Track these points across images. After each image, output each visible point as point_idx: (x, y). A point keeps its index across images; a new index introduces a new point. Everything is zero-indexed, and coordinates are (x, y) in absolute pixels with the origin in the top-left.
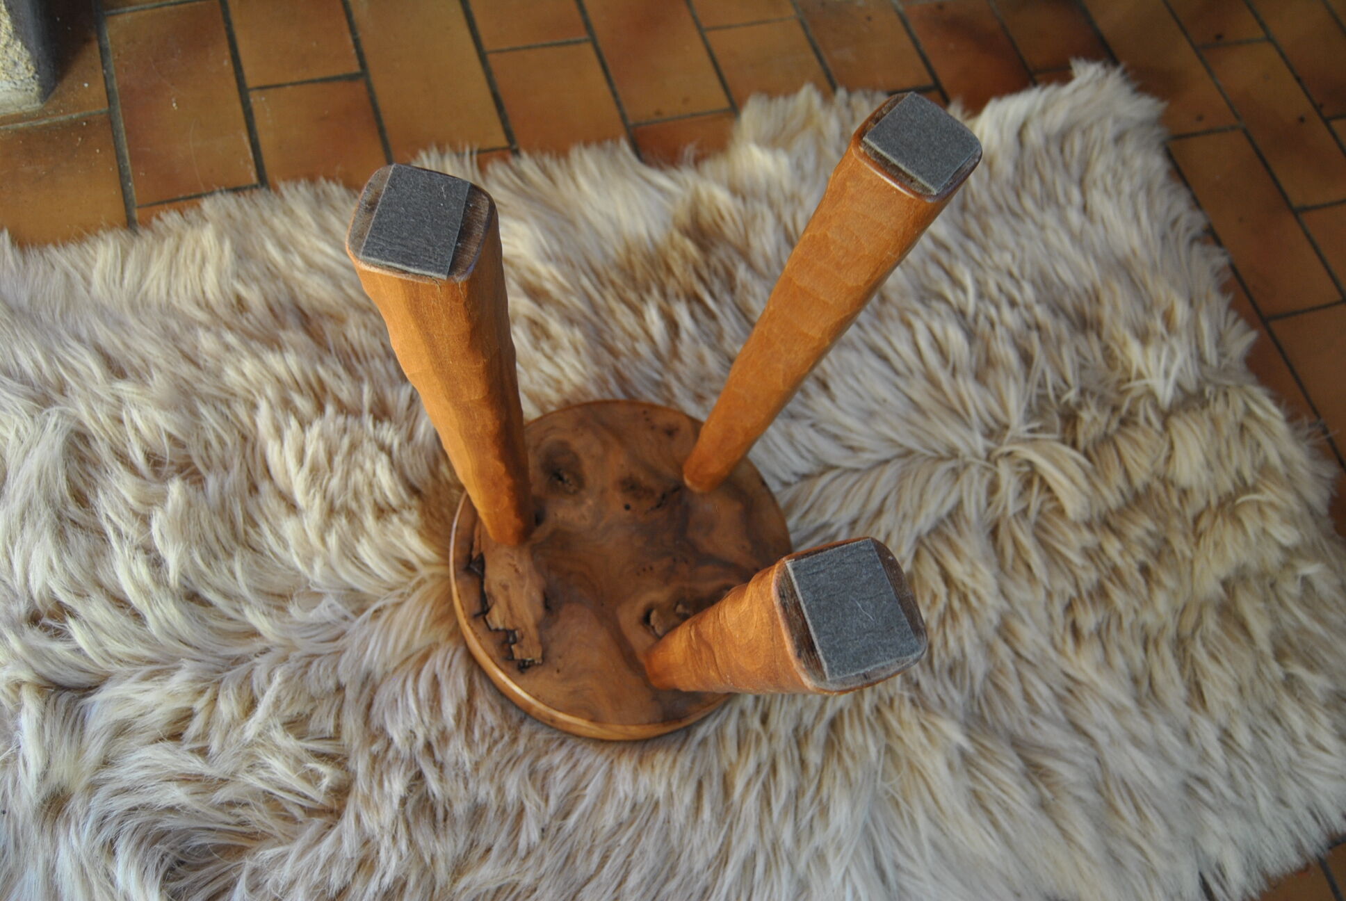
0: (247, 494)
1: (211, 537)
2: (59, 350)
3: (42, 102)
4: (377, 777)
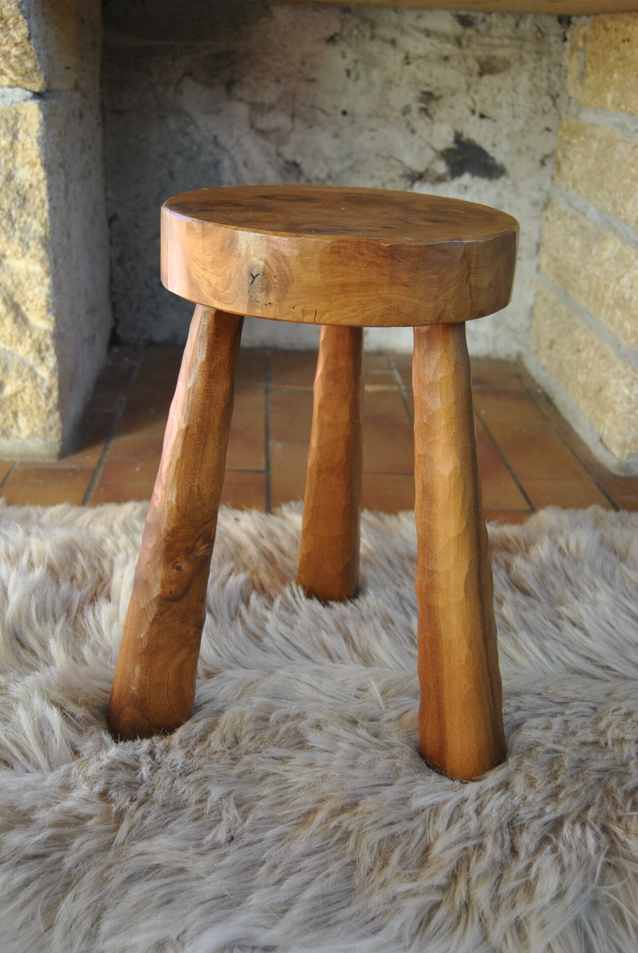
3: (58, 460)
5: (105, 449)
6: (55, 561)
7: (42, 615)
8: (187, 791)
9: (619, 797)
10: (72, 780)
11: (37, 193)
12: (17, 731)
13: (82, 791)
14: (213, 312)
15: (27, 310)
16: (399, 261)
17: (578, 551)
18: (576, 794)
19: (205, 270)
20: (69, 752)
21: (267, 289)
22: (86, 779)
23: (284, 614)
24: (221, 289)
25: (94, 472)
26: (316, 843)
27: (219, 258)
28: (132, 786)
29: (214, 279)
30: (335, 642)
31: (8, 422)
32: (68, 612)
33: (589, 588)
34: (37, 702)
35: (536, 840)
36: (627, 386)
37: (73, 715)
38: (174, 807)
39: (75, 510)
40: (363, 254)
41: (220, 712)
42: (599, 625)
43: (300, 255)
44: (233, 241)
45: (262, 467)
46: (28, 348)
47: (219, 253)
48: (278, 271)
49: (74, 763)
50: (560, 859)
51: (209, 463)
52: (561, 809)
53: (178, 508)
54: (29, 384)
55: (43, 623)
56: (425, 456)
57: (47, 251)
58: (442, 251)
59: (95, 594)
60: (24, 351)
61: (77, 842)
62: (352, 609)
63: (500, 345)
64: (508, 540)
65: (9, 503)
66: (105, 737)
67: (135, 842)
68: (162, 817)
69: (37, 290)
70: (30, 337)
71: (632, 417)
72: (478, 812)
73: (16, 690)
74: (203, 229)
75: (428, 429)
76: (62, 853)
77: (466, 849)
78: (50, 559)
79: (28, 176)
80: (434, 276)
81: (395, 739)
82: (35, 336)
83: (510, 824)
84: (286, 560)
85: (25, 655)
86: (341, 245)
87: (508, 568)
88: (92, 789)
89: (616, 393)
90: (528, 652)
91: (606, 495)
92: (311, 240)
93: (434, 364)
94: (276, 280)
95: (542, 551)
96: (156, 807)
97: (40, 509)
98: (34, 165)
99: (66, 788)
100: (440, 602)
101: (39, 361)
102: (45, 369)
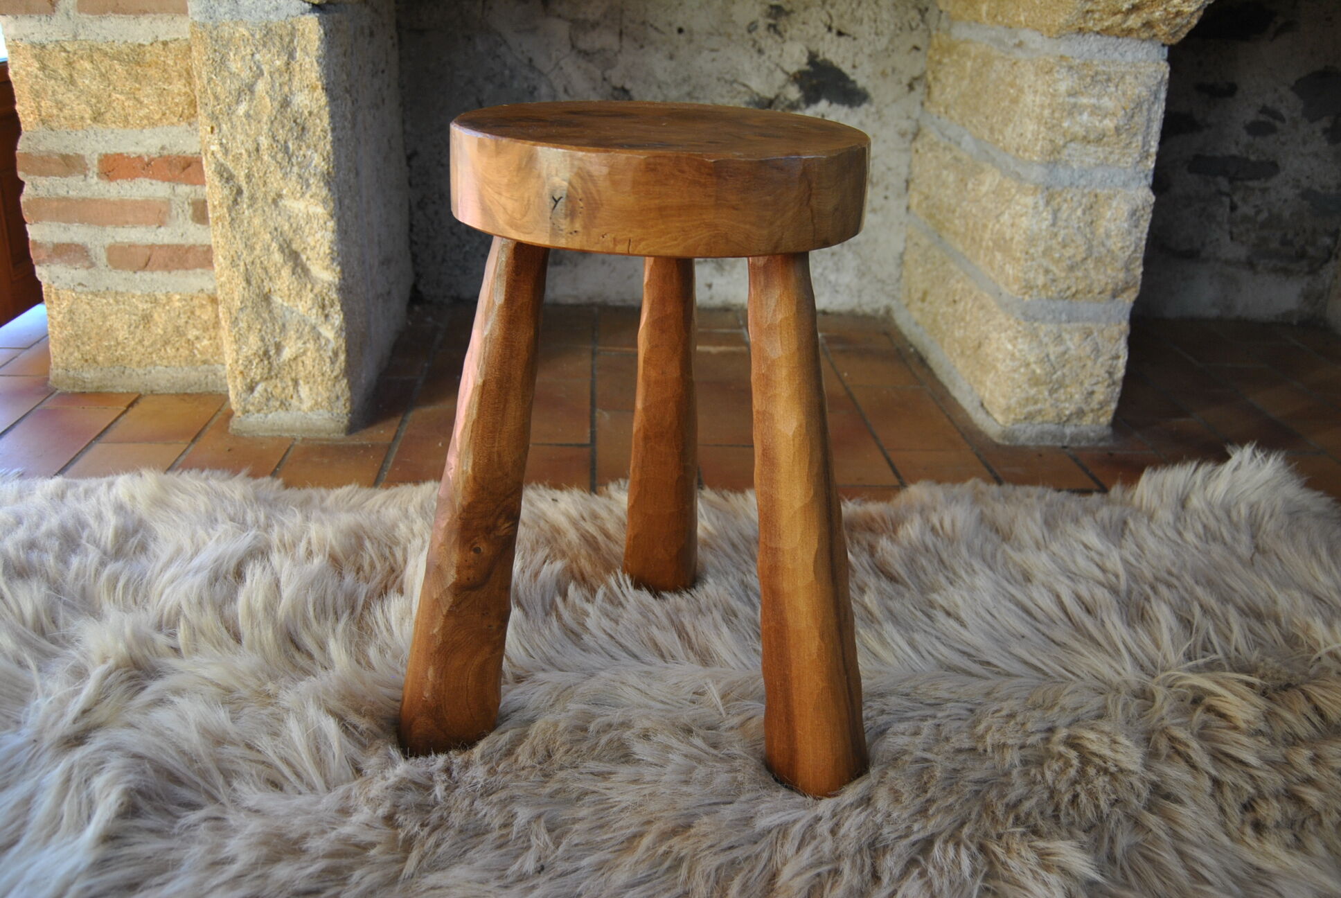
3: (347, 434)
5: (403, 421)
6: (338, 549)
7: (322, 610)
8: (489, 813)
9: (1000, 811)
10: (352, 803)
11: (318, 121)
12: (288, 747)
13: (363, 814)
14: (512, 246)
15: (308, 259)
16: (726, 180)
17: (953, 530)
18: (949, 809)
19: (500, 194)
20: (349, 771)
21: (572, 214)
22: (369, 800)
23: (608, 607)
24: (518, 216)
25: (389, 448)
26: (642, 872)
27: (516, 180)
28: (423, 808)
29: (510, 205)
30: (668, 639)
31: (286, 391)
32: (353, 609)
33: (967, 572)
34: (312, 712)
35: (901, 864)
36: (1010, 341)
37: (355, 727)
38: (474, 833)
39: (366, 491)
40: (683, 172)
41: (531, 721)
42: (977, 614)
43: (610, 173)
44: (531, 159)
45: (588, 441)
46: (309, 302)
47: (515, 174)
48: (584, 192)
49: (355, 783)
50: (929, 884)
51: (511, 425)
52: (931, 826)
53: (475, 478)
54: (311, 345)
55: (322, 621)
56: (764, 413)
57: (330, 190)
58: (777, 168)
59: (386, 588)
60: (304, 307)
61: (357, 875)
62: (688, 601)
63: (866, 298)
64: (873, 519)
65: (287, 485)
66: (392, 752)
67: (426, 874)
68: (459, 845)
69: (318, 236)
70: (312, 290)
71: (1016, 376)
72: (833, 832)
73: (288, 698)
74: (497, 145)
75: (767, 381)
76: (339, 889)
77: (819, 875)
78: (332, 547)
79: (307, 102)
80: (768, 198)
81: (737, 749)
82: (316, 291)
83: (872, 845)
84: (612, 545)
85: (301, 660)
86: (658, 160)
87: (872, 550)
88: (375, 812)
89: (998, 349)
90: (895, 647)
91: (987, 466)
92: (622, 156)
93: (772, 303)
94: (581, 204)
95: (912, 530)
96: (452, 832)
97: (323, 491)
98: (314, 89)
99: (345, 811)
100: (786, 586)
101: (323, 319)
102: (329, 327)
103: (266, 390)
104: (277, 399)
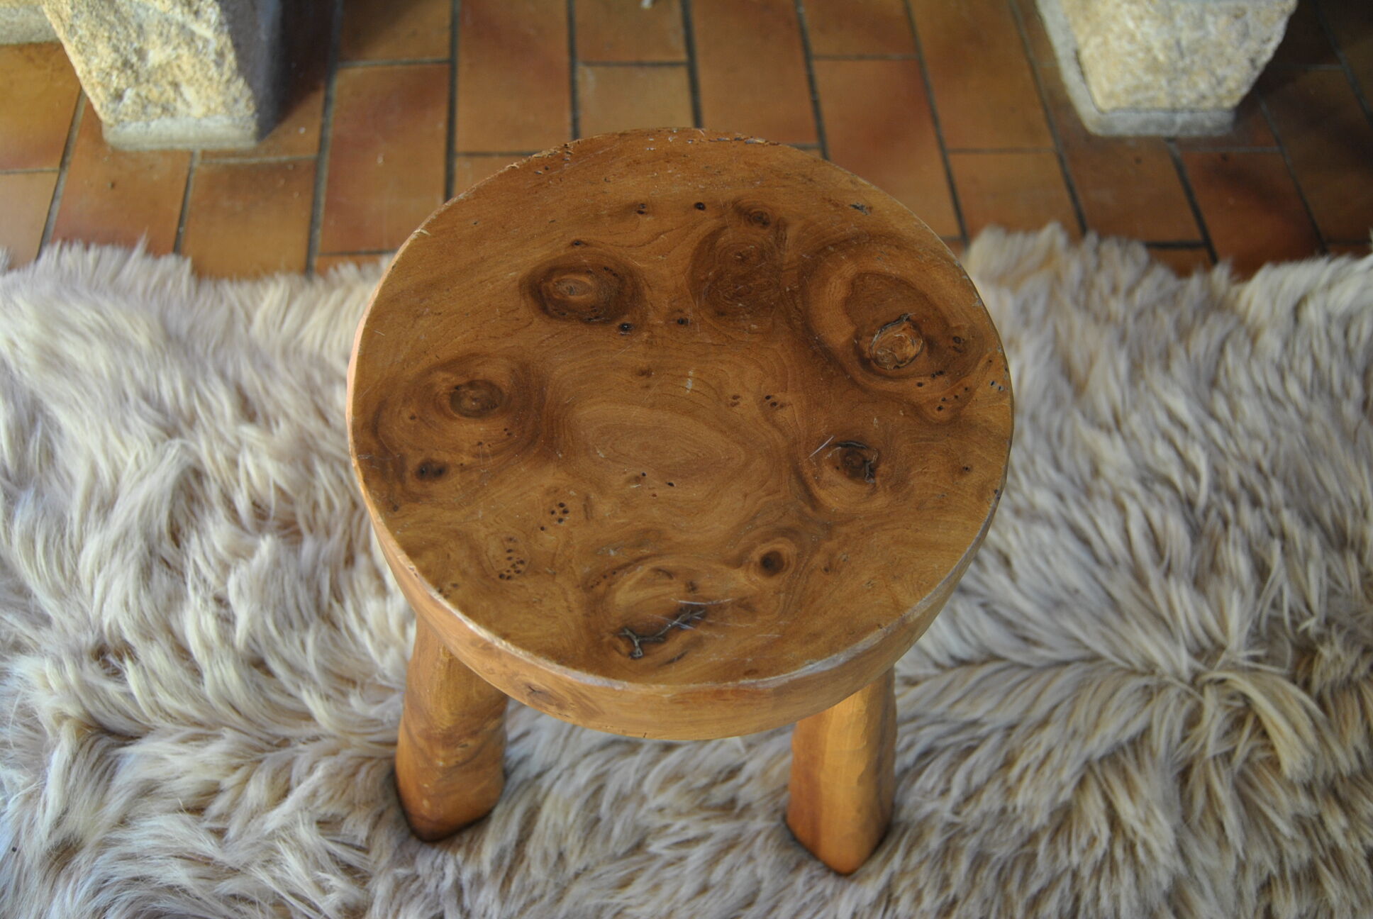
0: (342, 564)
1: (291, 603)
2: (200, 383)
3: (256, 142)
4: (395, 907)
5: (327, 100)
12: (288, 882)
25: (315, 166)
31: (166, 96)
32: (320, 604)
33: (1027, 472)
42: (1030, 557)
54: (184, 51)
55: (286, 634)
65: (198, 277)
97: (246, 289)
101: (192, 17)
102: (204, 26)
103: (138, 95)
104: (156, 105)
